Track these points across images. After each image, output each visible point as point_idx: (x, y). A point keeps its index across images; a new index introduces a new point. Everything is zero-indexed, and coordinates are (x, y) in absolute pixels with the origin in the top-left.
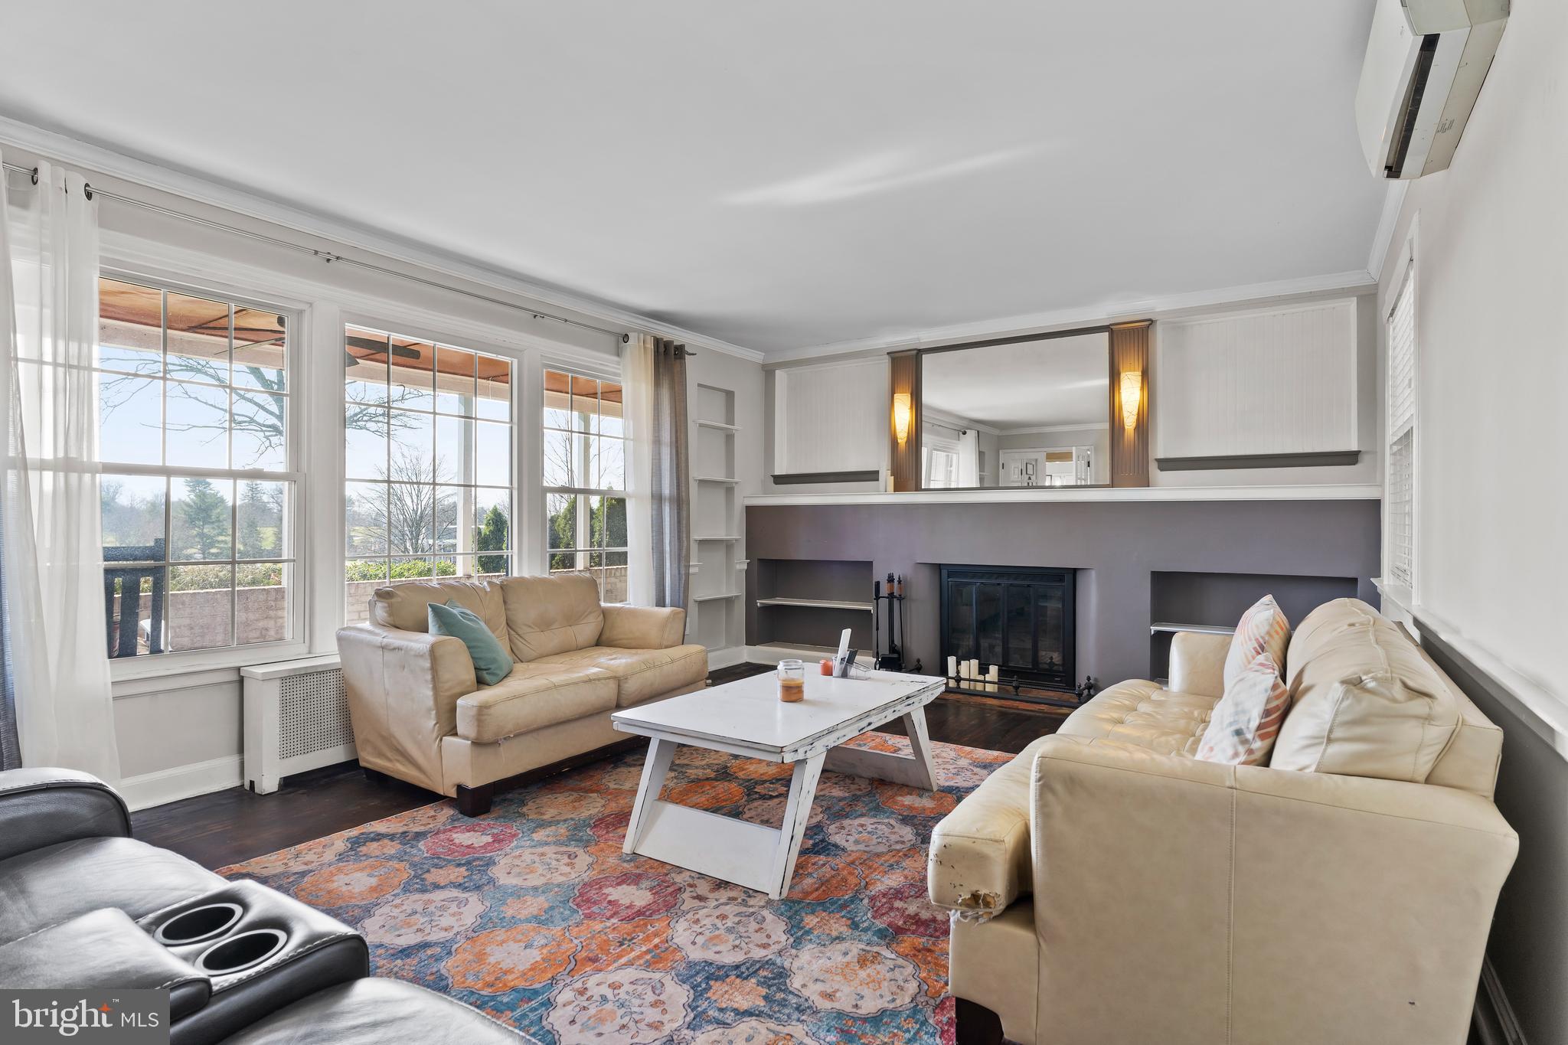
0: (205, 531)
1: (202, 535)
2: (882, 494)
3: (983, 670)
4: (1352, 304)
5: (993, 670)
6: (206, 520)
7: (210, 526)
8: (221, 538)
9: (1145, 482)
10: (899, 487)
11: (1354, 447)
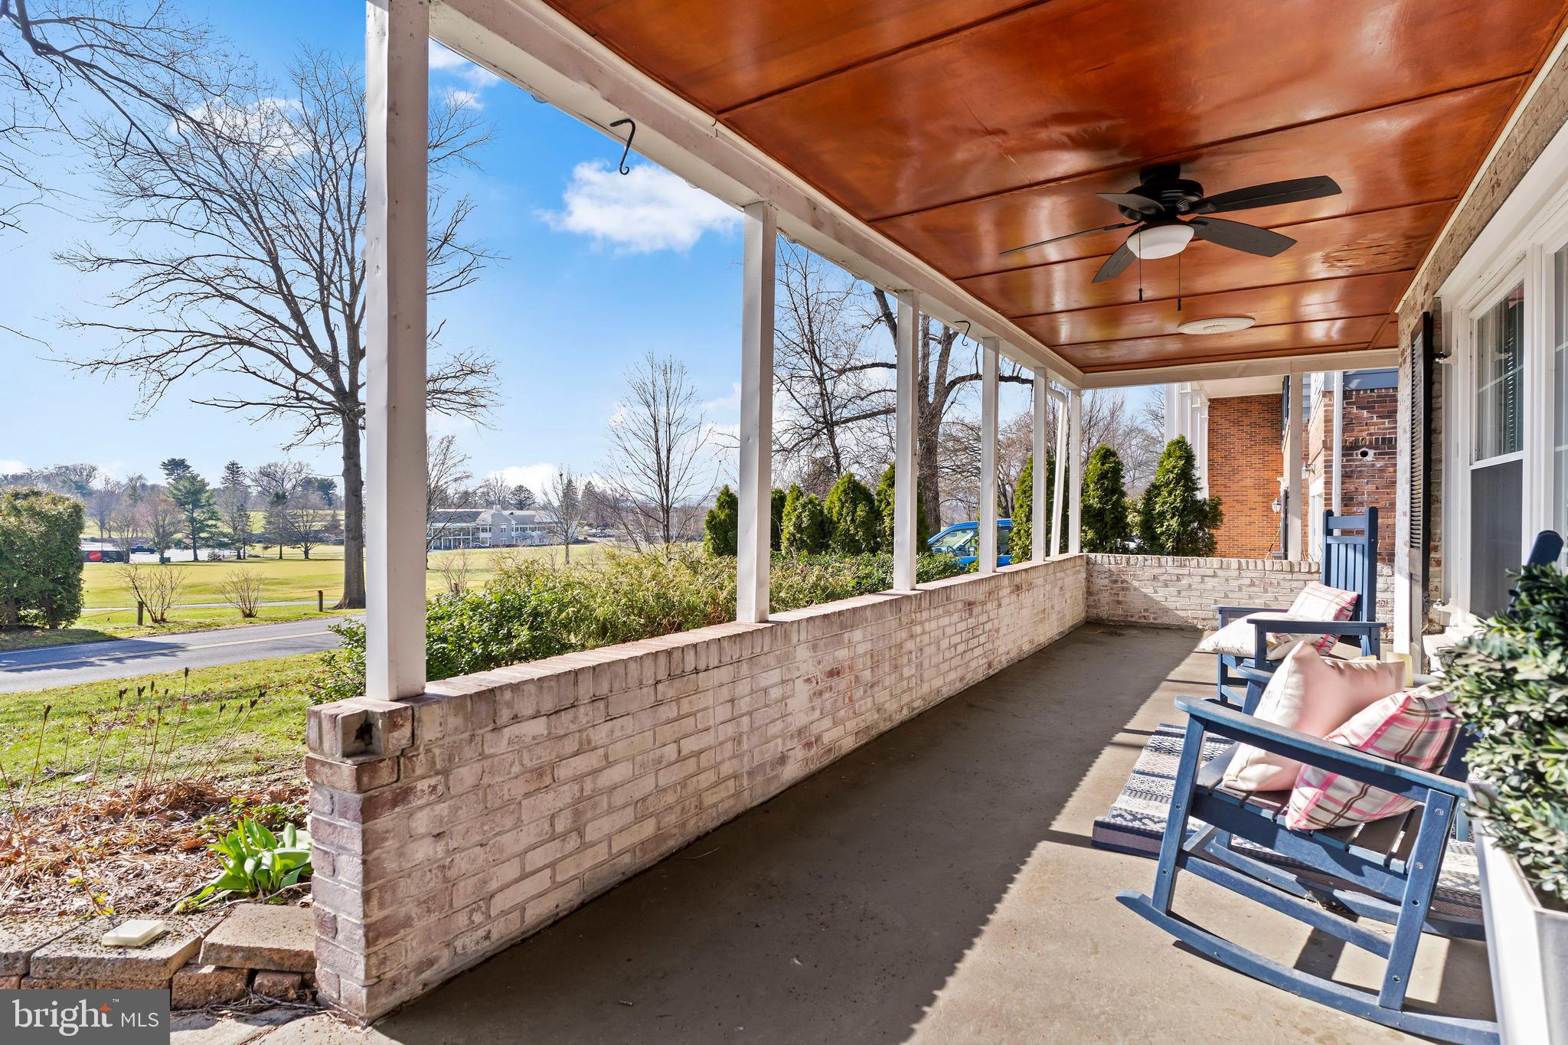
0: (195, 515)
1: (192, 520)
6: (196, 504)
7: (200, 510)
8: (210, 522)
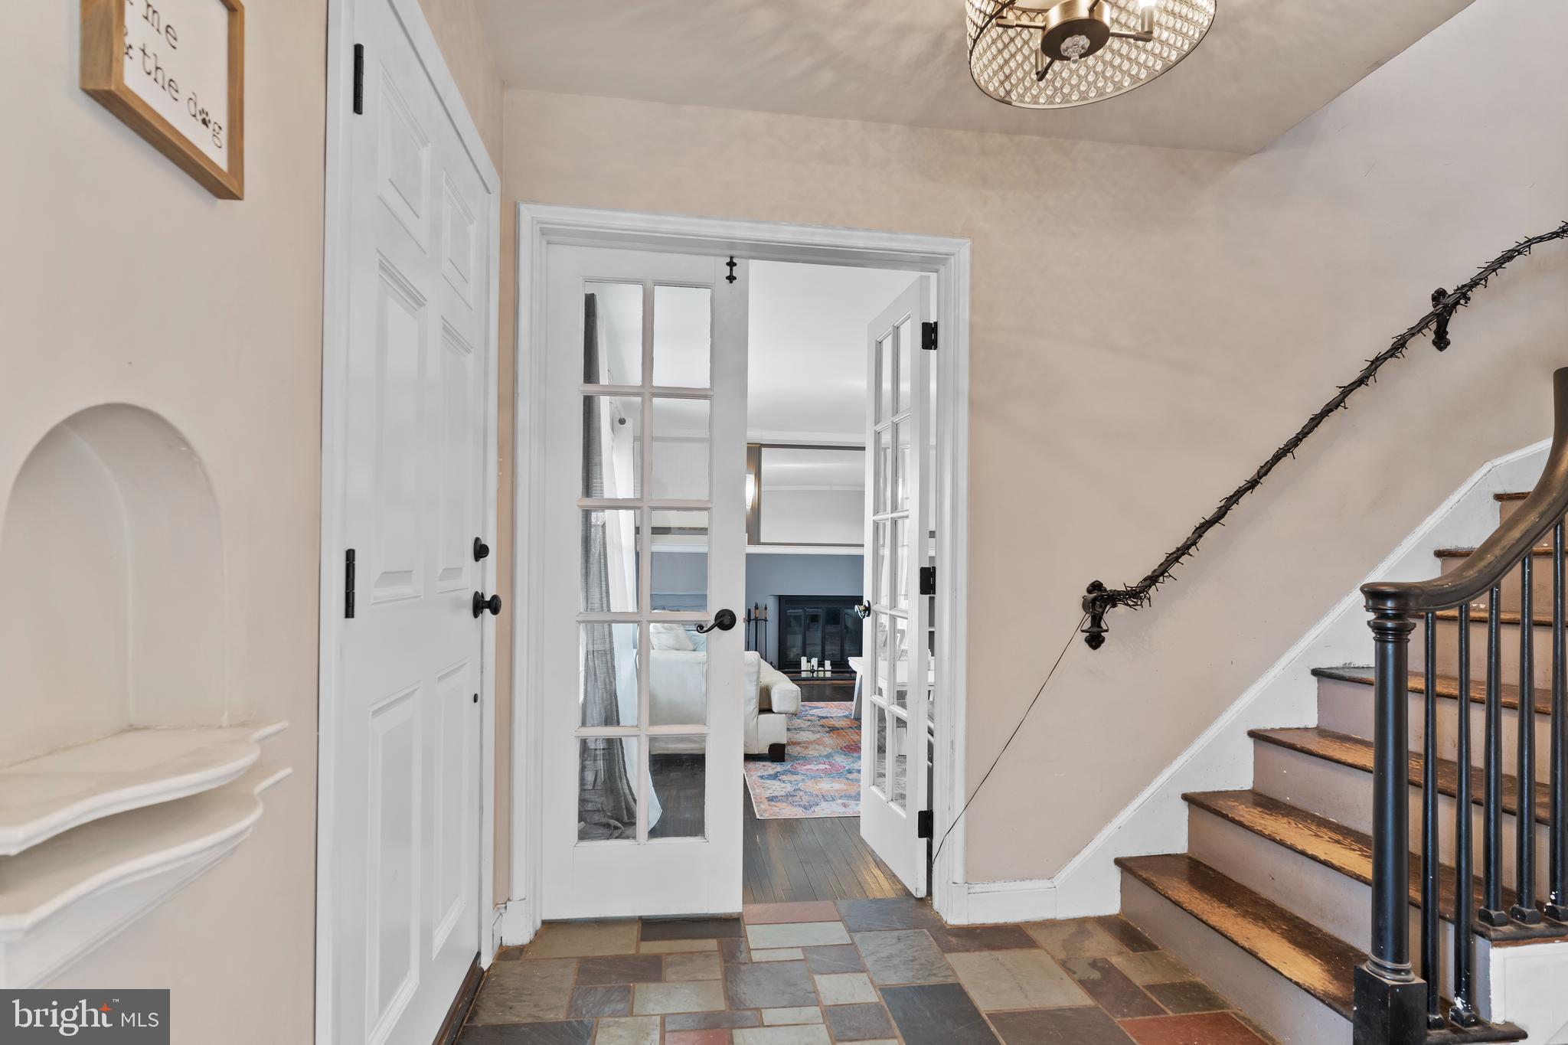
3: (821, 664)
5: (828, 664)
10: (753, 542)
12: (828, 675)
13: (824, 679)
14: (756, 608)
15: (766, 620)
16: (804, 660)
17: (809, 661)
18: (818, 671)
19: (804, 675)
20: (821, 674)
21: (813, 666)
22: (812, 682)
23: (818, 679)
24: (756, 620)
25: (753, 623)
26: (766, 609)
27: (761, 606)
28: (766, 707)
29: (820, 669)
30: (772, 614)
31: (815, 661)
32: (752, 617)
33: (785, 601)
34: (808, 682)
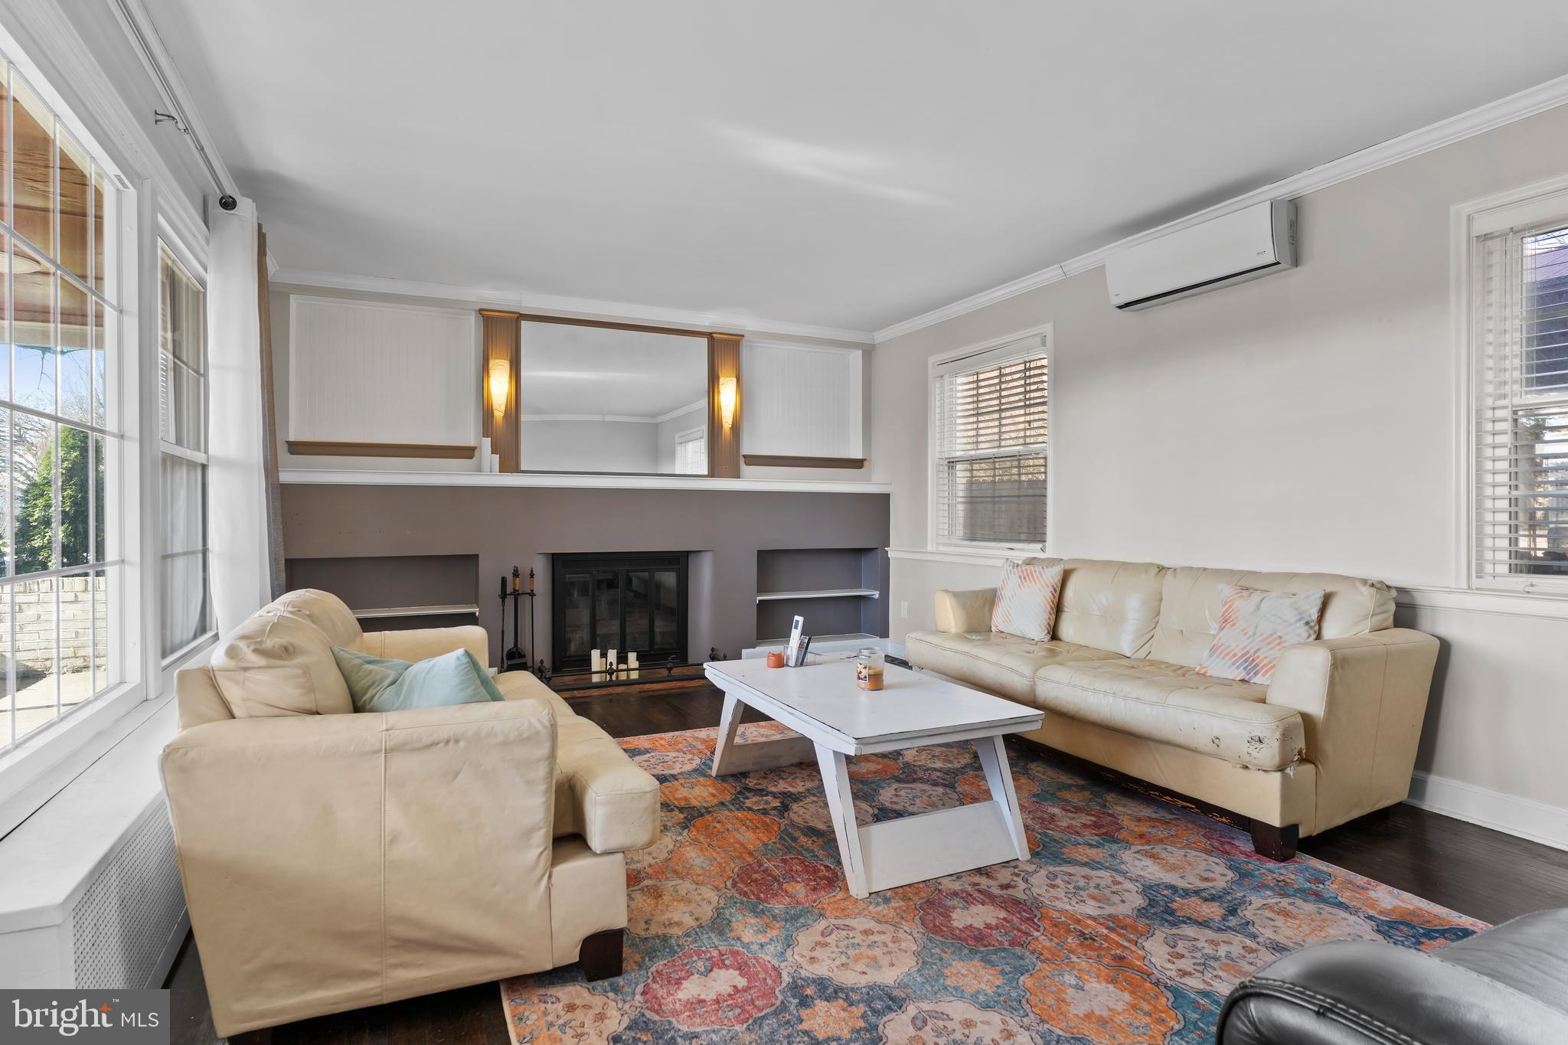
2: (488, 474)
3: (622, 659)
4: (858, 354)
5: (632, 657)
9: (736, 475)
10: (503, 469)
11: (860, 457)
12: (634, 675)
13: (629, 683)
14: (516, 574)
15: (532, 594)
16: (595, 654)
17: (604, 655)
18: (618, 671)
19: (596, 678)
20: (623, 676)
21: (611, 664)
22: (610, 690)
23: (619, 684)
24: (516, 594)
25: (510, 601)
26: (532, 575)
27: (524, 570)
28: (568, 829)
29: (622, 666)
30: (542, 584)
31: (612, 655)
32: (509, 590)
33: (559, 562)
34: (604, 691)
